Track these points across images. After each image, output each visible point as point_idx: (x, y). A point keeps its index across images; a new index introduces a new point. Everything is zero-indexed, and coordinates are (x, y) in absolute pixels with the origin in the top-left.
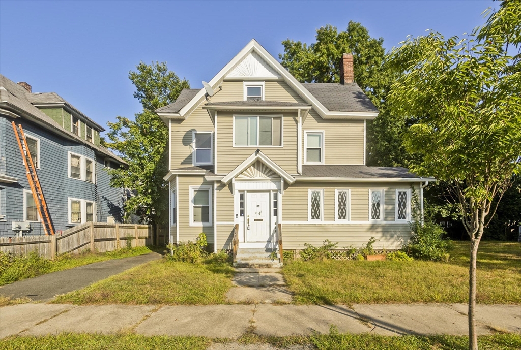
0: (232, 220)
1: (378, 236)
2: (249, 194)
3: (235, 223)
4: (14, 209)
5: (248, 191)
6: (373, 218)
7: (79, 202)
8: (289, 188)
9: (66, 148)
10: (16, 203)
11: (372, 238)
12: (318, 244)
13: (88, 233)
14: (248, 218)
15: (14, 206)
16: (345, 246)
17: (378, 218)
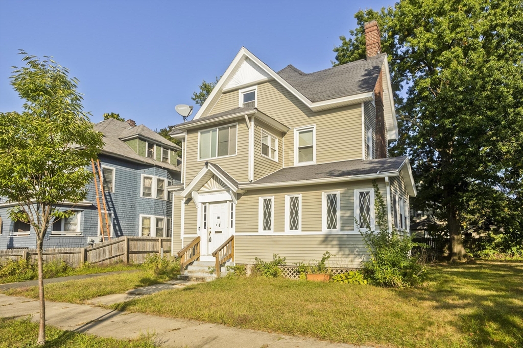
0: (195, 232)
1: (334, 250)
2: (211, 206)
3: (196, 236)
4: (89, 226)
5: (210, 203)
6: (329, 227)
7: (149, 218)
8: (242, 197)
9: (139, 171)
10: (91, 222)
11: (327, 253)
12: (268, 259)
13: (123, 246)
14: (210, 230)
15: (90, 224)
16: (296, 262)
17: (335, 227)
